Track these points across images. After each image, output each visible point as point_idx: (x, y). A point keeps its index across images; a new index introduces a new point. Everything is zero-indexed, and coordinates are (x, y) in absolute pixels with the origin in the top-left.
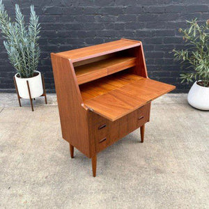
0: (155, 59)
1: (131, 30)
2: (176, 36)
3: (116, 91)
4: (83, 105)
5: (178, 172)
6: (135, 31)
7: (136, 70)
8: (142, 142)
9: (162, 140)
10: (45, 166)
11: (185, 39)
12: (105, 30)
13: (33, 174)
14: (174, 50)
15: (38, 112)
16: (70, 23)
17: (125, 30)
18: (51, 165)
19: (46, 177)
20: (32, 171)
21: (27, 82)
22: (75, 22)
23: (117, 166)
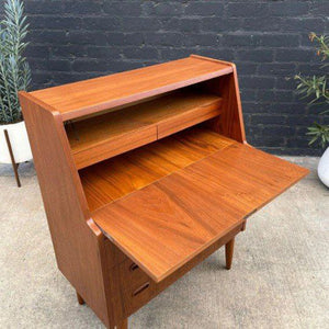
0: (257, 91)
1: (213, 33)
2: (301, 47)
3: (174, 177)
4: (90, 222)
6: (220, 35)
7: (222, 124)
8: (228, 267)
9: (268, 265)
11: (322, 54)
12: (161, 31)
14: (297, 77)
16: (93, 16)
18: (36, 321)
21: (6, 132)
22: (103, 15)
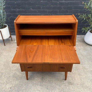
2: (80, 5)
5: (80, 84)
6: (58, 2)
10: (10, 80)
11: (86, 8)
12: (42, 1)
13: (4, 86)
14: (79, 14)
15: (8, 46)
17: (53, 2)
18: (14, 80)
19: (11, 88)
20: (3, 84)
23: (49, 80)
